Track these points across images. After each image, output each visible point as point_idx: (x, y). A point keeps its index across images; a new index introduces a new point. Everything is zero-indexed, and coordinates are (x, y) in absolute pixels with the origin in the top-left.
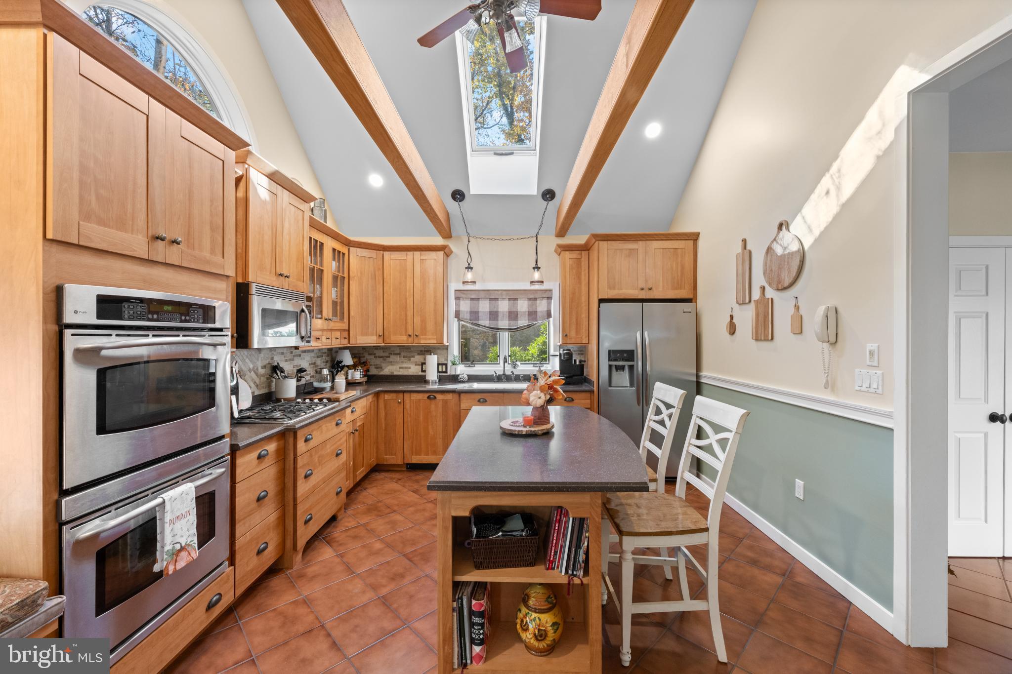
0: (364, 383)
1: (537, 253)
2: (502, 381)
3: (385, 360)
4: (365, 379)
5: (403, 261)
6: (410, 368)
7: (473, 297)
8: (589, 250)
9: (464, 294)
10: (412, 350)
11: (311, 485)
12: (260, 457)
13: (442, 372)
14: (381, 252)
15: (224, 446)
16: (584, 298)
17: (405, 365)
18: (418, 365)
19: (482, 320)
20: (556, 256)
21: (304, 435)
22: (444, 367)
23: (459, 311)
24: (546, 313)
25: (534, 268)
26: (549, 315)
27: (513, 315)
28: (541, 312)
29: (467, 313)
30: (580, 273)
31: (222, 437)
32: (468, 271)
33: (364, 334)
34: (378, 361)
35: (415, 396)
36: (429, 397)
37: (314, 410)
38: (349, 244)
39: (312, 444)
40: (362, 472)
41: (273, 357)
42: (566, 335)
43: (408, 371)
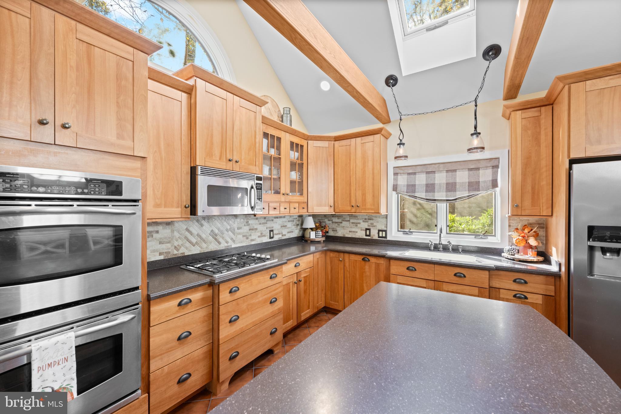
0: (322, 241)
1: (476, 118)
2: (438, 250)
3: (339, 225)
4: (324, 239)
5: (348, 147)
6: (357, 232)
7: (410, 171)
8: (552, 104)
9: (402, 169)
10: (358, 218)
11: (238, 328)
12: (180, 304)
13: (382, 237)
14: (333, 142)
15: (137, 296)
16: (545, 162)
17: (353, 230)
18: (363, 230)
19: (418, 192)
20: (504, 120)
21: (229, 287)
22: (384, 233)
23: (397, 185)
24: (491, 182)
25: (472, 135)
26: (494, 184)
27: (451, 187)
28: (485, 182)
29: (404, 186)
30: (539, 133)
31: (137, 288)
32: (400, 147)
33: (320, 205)
34: (334, 226)
35: (353, 257)
36: (363, 259)
37: (250, 266)
38: (308, 138)
39: (238, 294)
40: (307, 313)
41: (248, 221)
42: (517, 206)
43: (355, 234)
